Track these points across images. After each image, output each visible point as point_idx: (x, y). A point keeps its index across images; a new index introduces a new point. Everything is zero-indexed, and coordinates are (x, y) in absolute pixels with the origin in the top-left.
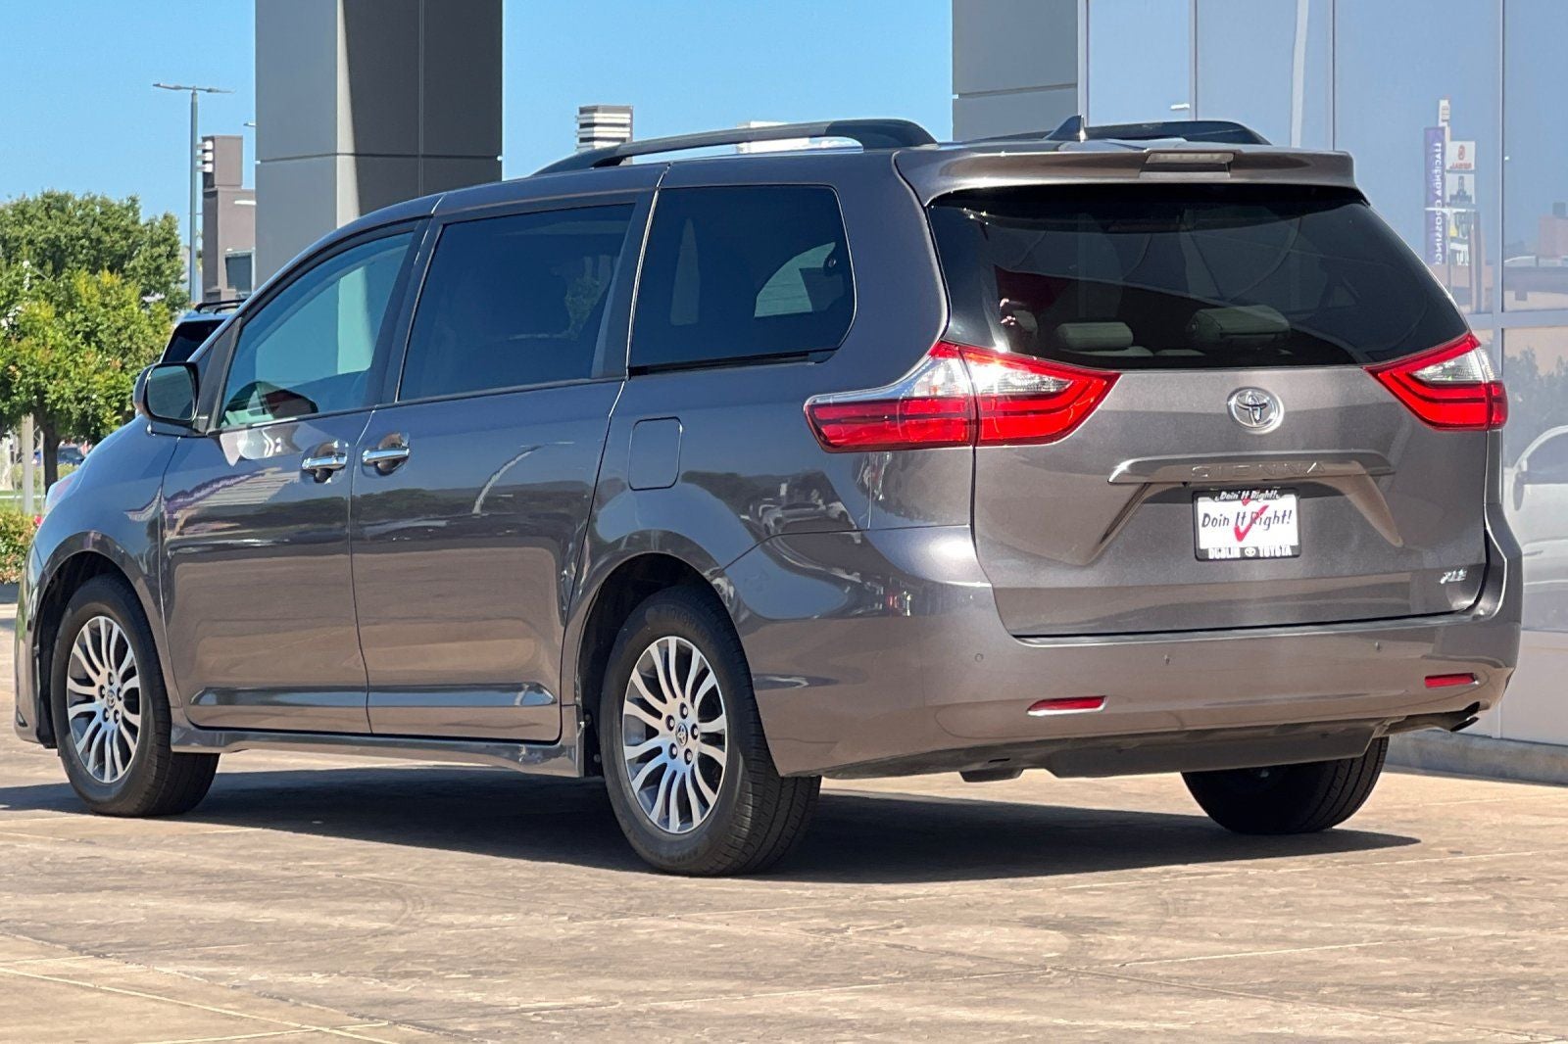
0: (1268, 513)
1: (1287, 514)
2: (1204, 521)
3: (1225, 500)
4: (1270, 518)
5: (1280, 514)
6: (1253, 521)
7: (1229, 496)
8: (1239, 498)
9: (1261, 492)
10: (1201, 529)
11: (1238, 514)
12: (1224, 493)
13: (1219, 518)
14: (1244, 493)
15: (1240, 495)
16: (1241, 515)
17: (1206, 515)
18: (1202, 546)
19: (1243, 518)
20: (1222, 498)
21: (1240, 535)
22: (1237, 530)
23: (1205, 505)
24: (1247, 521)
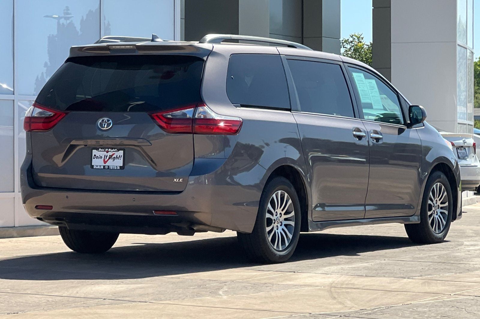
0: (115, 156)
1: (120, 156)
2: (94, 157)
3: (100, 151)
4: (115, 157)
5: (118, 156)
6: (109, 158)
7: (102, 150)
8: (105, 151)
9: (112, 149)
10: (93, 159)
11: (105, 155)
12: (100, 149)
13: (99, 156)
14: (106, 149)
15: (105, 150)
16: (106, 156)
17: (95, 155)
18: (93, 164)
19: (107, 157)
20: (99, 150)
21: (105, 162)
22: (104, 160)
23: (95, 152)
24: (108, 158)
